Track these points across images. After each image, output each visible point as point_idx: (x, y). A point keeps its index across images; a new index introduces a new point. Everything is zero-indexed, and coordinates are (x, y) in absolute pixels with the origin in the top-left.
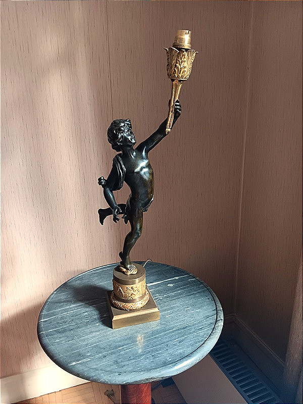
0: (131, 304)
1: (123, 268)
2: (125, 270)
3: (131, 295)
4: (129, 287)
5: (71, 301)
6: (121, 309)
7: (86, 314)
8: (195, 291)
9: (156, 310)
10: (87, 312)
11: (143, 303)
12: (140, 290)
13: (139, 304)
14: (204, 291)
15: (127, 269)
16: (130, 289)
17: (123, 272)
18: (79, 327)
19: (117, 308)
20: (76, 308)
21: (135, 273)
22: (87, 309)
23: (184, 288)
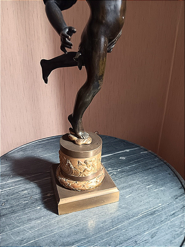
0: (82, 183)
1: (72, 136)
2: (75, 138)
3: (84, 171)
4: (82, 161)
5: (8, 175)
6: (69, 188)
7: (26, 192)
8: (151, 165)
9: (115, 190)
10: (26, 189)
11: (98, 181)
12: (96, 164)
13: (93, 183)
14: (161, 165)
15: (79, 137)
16: (83, 163)
17: (74, 142)
18: (14, 212)
19: (63, 187)
20: (14, 185)
21: (89, 143)
22: (28, 186)
23: (138, 162)
